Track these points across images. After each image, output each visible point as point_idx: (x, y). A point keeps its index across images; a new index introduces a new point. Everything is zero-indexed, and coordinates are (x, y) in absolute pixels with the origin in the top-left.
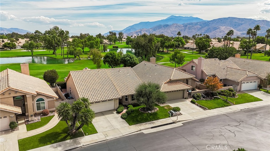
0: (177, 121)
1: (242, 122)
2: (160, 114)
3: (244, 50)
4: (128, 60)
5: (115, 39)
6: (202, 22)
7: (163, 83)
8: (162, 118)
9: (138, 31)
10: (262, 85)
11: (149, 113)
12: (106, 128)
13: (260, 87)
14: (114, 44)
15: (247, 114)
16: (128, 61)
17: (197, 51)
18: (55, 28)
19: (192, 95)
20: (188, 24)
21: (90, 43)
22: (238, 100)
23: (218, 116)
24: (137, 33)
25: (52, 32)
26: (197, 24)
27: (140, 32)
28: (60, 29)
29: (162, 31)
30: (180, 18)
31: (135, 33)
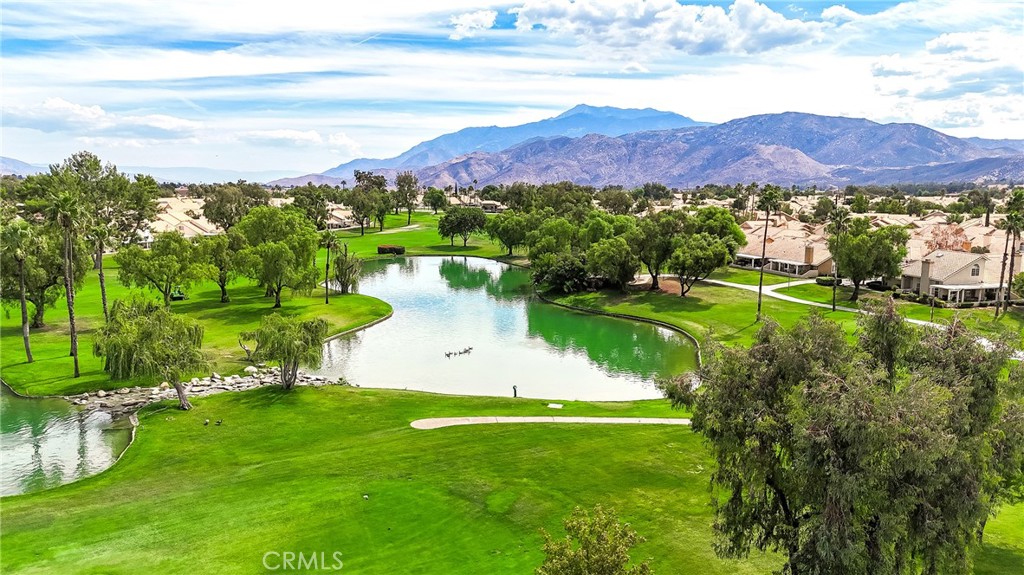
5: (383, 206)
6: (690, 129)
9: (458, 161)
14: (378, 225)
18: (80, 165)
20: (642, 138)
24: (453, 169)
25: (62, 182)
26: (673, 135)
27: (466, 165)
28: (103, 164)
29: (548, 160)
30: (610, 114)
31: (446, 169)
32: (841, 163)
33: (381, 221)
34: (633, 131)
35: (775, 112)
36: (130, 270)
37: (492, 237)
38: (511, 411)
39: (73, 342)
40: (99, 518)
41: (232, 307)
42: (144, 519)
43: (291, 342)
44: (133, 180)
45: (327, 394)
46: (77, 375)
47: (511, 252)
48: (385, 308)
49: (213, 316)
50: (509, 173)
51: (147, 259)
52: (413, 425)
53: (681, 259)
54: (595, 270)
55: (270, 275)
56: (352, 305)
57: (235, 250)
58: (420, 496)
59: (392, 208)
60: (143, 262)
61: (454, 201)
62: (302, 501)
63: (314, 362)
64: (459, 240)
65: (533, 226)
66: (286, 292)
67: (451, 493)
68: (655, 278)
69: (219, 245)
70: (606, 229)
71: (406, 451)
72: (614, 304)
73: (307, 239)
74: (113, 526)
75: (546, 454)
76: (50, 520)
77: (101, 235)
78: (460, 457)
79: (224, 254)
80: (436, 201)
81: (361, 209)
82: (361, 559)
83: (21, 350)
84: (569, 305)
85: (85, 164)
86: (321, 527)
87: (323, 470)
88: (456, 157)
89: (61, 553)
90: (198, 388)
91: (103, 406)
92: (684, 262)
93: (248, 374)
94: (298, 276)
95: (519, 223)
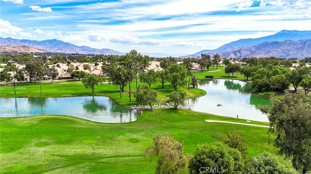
5: (209, 64)
9: (237, 50)
14: (207, 69)
18: (133, 53)
20: (308, 41)
21: (173, 76)
24: (235, 53)
25: (129, 57)
27: (239, 51)
28: (138, 53)
29: (270, 49)
30: (295, 33)
31: (232, 52)
33: (208, 69)
34: (304, 39)
36: (142, 79)
37: (242, 74)
38: (234, 121)
39: (130, 94)
40: (134, 129)
41: (165, 89)
42: (143, 131)
43: (177, 97)
44: (144, 57)
45: (185, 111)
46: (130, 102)
47: (247, 79)
48: (204, 92)
49: (160, 91)
50: (255, 54)
51: (146, 76)
52: (206, 121)
53: (305, 82)
54: (274, 85)
55: (174, 82)
56: (195, 91)
57: (166, 75)
58: (204, 136)
59: (211, 65)
60: (145, 77)
61: (232, 62)
62: (176, 132)
63: (182, 103)
64: (231, 75)
65: (255, 70)
66: (178, 86)
67: (212, 136)
68: (296, 88)
69: (162, 73)
70: (279, 72)
71: (202, 126)
72: (279, 96)
73: (184, 73)
74: (137, 131)
75: (241, 132)
76: (125, 129)
77: (137, 70)
78: (216, 129)
79: (164, 76)
80: (226, 62)
81: (202, 65)
82: (188, 146)
83: (119, 95)
84: (263, 95)
85: (134, 52)
86: (179, 138)
87: (182, 127)
88: (236, 48)
89: (127, 134)
90: (155, 106)
91: (135, 108)
92: (306, 83)
93: (167, 105)
94: (181, 82)
95: (251, 70)
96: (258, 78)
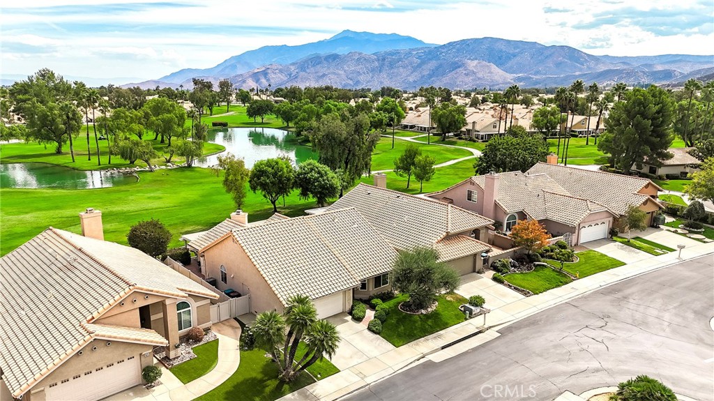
0: (486, 326)
1: (609, 317)
2: (446, 315)
3: (542, 132)
4: (314, 179)
5: (211, 100)
6: (422, 48)
7: (434, 242)
8: (453, 323)
9: (259, 70)
10: (617, 230)
11: (422, 314)
12: (351, 357)
13: (613, 234)
14: (209, 112)
15: (609, 298)
16: (314, 182)
17: (434, 135)
18: (43, 76)
19: (490, 262)
20: (389, 55)
21: (163, 120)
22: (581, 267)
23: (559, 308)
24: (255, 76)
26: (409, 53)
27: (265, 73)
28: (56, 75)
29: (324, 70)
30: (367, 38)
31: (250, 76)
32: (520, 73)
33: (211, 110)
34: (383, 49)
35: (478, 37)
37: (277, 117)
44: (73, 84)
45: (205, 170)
46: (99, 165)
47: (288, 125)
48: (222, 148)
50: (296, 80)
59: (217, 102)
61: (256, 98)
64: (259, 119)
65: (298, 109)
80: (244, 97)
81: (198, 102)
85: (46, 75)
88: (258, 67)
93: (168, 166)
94: (180, 130)
95: (291, 109)
96: (303, 119)
